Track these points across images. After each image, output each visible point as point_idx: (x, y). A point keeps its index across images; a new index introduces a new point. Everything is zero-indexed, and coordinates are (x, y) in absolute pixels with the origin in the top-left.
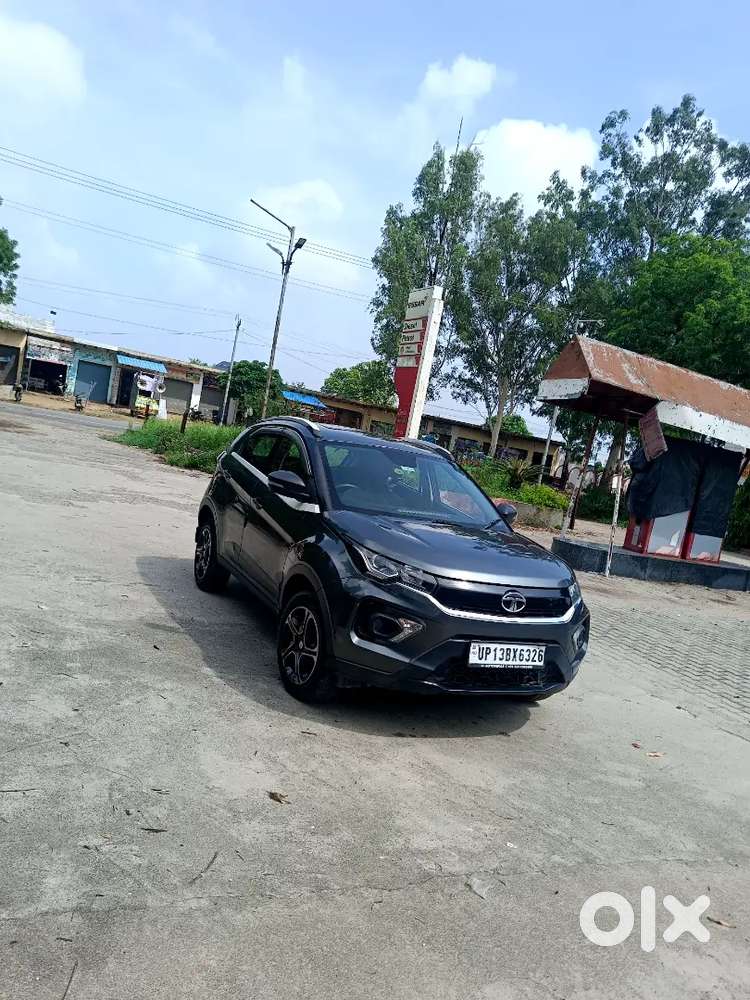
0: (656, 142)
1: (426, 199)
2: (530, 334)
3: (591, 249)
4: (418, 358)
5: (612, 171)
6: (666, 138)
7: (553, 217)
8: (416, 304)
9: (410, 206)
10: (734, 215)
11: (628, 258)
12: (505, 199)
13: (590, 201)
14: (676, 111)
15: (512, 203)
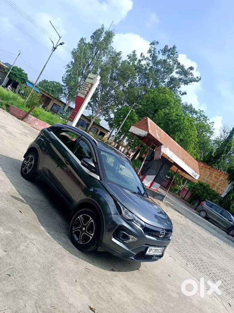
0: (163, 55)
1: (94, 40)
2: (112, 96)
3: (136, 78)
4: (86, 96)
5: (149, 58)
6: (166, 55)
7: (129, 63)
8: (90, 78)
9: (89, 40)
10: (175, 85)
11: (145, 85)
12: (117, 52)
13: (141, 64)
14: (171, 49)
15: (119, 54)
